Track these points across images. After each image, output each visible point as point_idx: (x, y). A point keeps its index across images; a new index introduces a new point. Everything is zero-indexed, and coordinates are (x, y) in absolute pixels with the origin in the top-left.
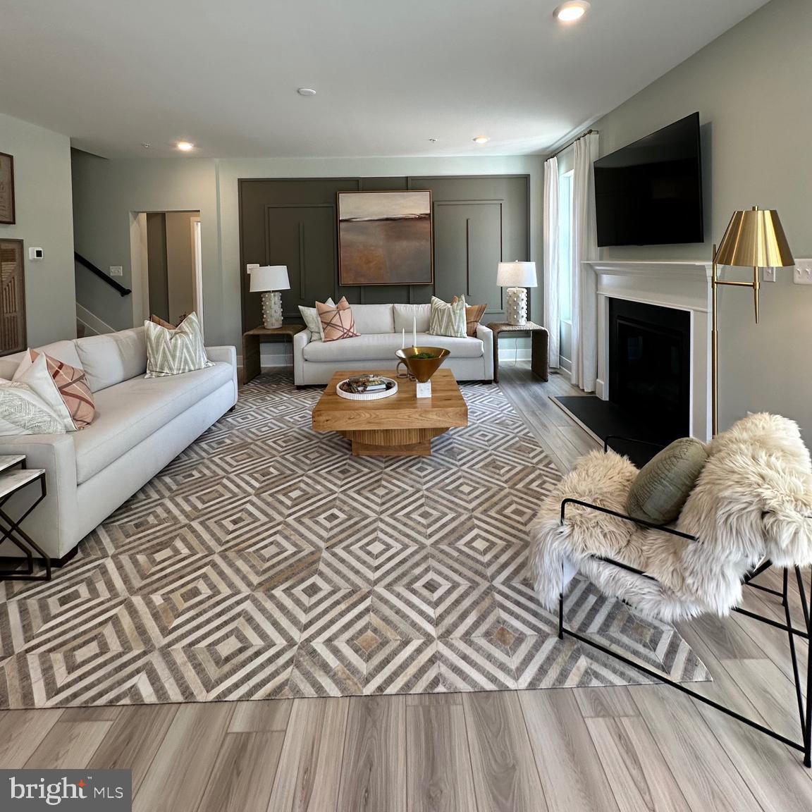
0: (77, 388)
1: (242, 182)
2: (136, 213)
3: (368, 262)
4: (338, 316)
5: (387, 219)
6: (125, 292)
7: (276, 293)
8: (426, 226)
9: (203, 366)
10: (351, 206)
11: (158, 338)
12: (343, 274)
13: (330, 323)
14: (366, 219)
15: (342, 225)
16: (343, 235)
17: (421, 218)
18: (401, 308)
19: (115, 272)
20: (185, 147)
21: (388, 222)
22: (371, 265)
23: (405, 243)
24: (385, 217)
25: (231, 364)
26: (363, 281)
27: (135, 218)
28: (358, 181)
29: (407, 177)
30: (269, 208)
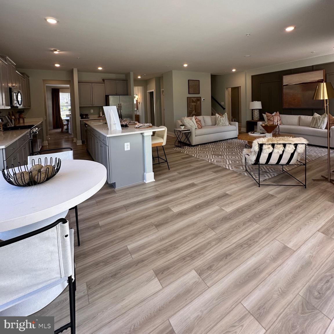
0: (198, 122)
1: (252, 77)
2: (227, 88)
3: (294, 100)
4: (272, 117)
5: (302, 83)
6: (224, 109)
7: (257, 110)
9: (227, 125)
11: (218, 117)
12: (284, 104)
13: (269, 119)
14: (294, 84)
15: (284, 87)
16: (285, 91)
17: (319, 81)
18: (303, 117)
19: (222, 103)
20: (234, 70)
21: (304, 84)
22: (296, 101)
25: (236, 126)
26: (292, 107)
27: (227, 90)
28: (291, 70)
29: (313, 66)
30: (260, 83)
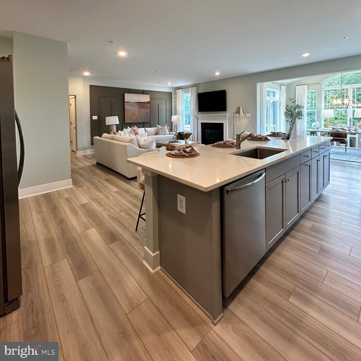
1: (91, 86)
3: (133, 115)
5: (139, 102)
8: (149, 105)
10: (128, 97)
12: (126, 119)
14: (133, 102)
16: (126, 107)
17: (147, 103)
22: (134, 116)
23: (143, 110)
24: (138, 102)
26: (132, 121)
28: (130, 90)
29: (143, 90)
30: (101, 96)
